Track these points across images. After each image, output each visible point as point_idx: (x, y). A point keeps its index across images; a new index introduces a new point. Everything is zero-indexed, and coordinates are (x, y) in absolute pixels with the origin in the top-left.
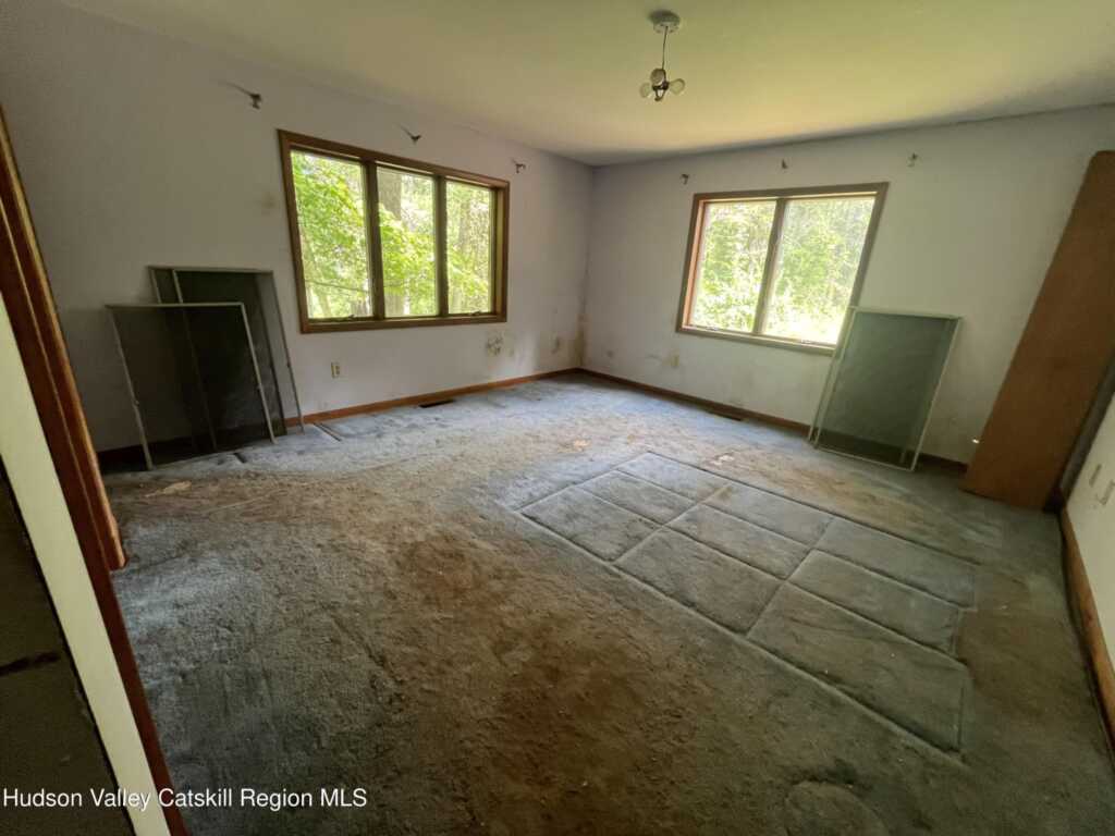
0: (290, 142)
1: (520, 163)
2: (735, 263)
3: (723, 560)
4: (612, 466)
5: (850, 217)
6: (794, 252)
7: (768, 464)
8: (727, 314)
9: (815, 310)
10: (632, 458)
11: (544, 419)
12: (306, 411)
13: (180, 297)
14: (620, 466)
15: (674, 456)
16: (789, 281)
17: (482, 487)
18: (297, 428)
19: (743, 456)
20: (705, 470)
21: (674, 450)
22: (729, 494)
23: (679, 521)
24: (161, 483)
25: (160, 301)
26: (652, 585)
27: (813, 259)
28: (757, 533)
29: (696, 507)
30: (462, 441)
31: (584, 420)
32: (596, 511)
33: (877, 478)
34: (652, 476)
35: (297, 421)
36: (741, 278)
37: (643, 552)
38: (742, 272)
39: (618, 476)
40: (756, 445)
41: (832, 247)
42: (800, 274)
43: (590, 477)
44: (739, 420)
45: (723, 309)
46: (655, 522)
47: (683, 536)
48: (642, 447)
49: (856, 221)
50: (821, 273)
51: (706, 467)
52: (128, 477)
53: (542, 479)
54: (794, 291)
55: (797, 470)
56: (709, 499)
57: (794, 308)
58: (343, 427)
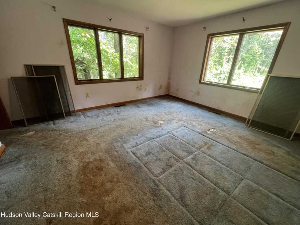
0: (68, 23)
1: (147, 27)
2: (224, 60)
3: (204, 181)
4: (169, 132)
5: (266, 44)
6: (245, 56)
7: (229, 134)
8: (220, 76)
9: (251, 74)
10: (177, 129)
11: (151, 112)
12: (76, 108)
13: (35, 74)
14: (172, 132)
15: (193, 129)
16: (243, 65)
17: (121, 138)
18: (74, 114)
19: (219, 129)
20: (203, 135)
21: (193, 126)
22: (211, 147)
23: (189, 159)
24: (27, 131)
25: (28, 75)
26: (171, 192)
27: (251, 58)
28: (221, 168)
29: (197, 153)
30: (122, 120)
31: (165, 113)
32: (158, 152)
33: (275, 143)
34: (183, 137)
35: (74, 112)
36: (226, 64)
37: (170, 174)
38: (227, 63)
39: (170, 136)
40: (225, 125)
41: (259, 53)
42: (246, 63)
43: (160, 136)
44: (220, 114)
45: (219, 75)
46: (179, 159)
47: (189, 167)
48: (182, 124)
49: (268, 45)
50: (254, 62)
51: (204, 134)
52: (20, 129)
53: (143, 136)
54: (244, 68)
55: (240, 137)
56: (203, 149)
57: (244, 74)
58: (89, 114)
